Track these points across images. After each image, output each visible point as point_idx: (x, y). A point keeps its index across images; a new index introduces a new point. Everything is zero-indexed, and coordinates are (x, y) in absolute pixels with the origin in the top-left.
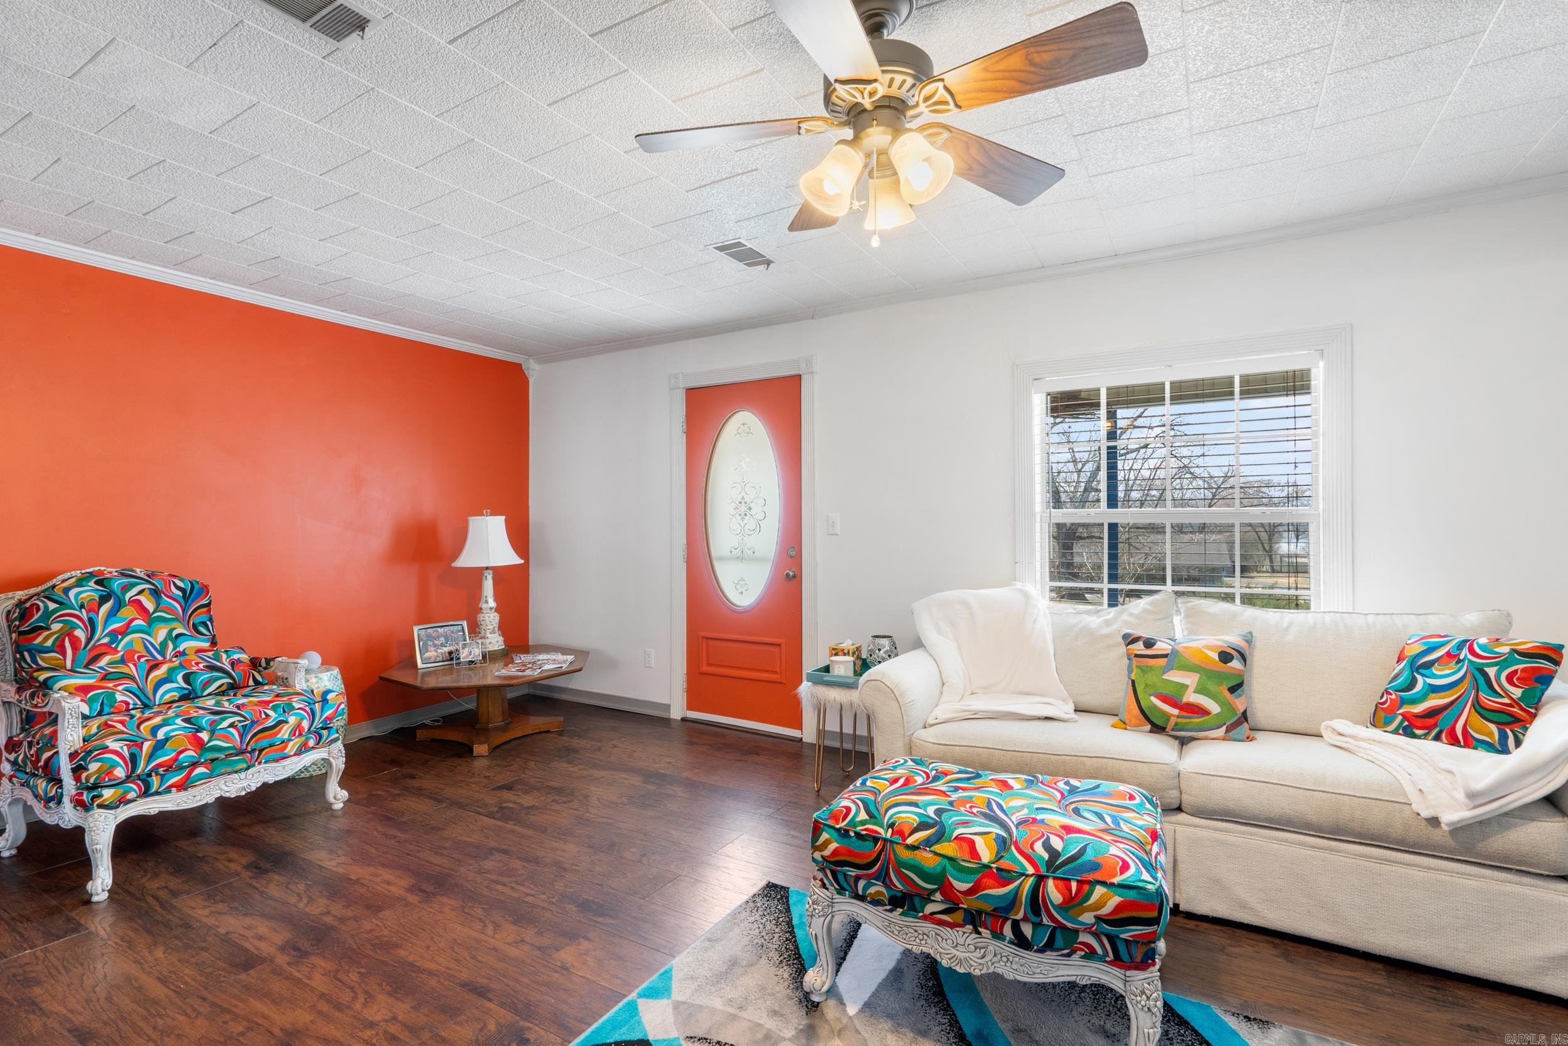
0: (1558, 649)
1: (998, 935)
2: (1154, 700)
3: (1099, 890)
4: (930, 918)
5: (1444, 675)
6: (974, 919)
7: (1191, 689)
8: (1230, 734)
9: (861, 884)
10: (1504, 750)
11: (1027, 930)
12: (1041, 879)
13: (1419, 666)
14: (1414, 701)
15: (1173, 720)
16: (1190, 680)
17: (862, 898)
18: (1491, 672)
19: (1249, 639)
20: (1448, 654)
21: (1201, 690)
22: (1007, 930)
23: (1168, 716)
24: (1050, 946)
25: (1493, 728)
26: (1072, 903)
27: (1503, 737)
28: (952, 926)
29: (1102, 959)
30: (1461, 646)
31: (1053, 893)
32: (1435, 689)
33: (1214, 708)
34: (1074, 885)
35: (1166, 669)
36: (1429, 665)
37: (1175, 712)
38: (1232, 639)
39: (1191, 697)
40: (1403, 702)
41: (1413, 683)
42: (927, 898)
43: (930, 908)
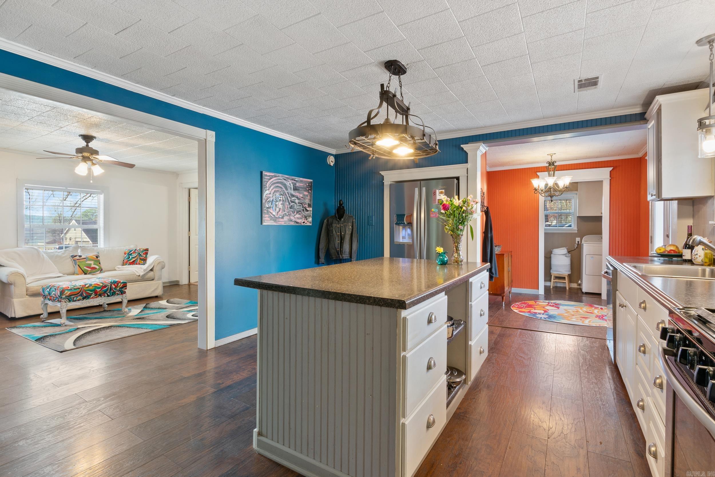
0: (148, 249)
1: (105, 296)
2: (85, 268)
3: (120, 284)
4: (92, 298)
5: (134, 255)
6: (100, 295)
7: (92, 264)
8: (101, 272)
9: (75, 298)
10: (144, 264)
11: (109, 294)
12: (111, 285)
13: (129, 254)
14: (130, 260)
15: (89, 271)
16: (92, 262)
17: (76, 301)
18: (141, 253)
19: (98, 253)
20: (134, 252)
21: (94, 264)
22: (106, 295)
23: (88, 271)
24: (112, 295)
25: (143, 261)
26: (116, 287)
27: (144, 262)
28: (96, 298)
29: (119, 295)
30: (135, 250)
31: (114, 287)
32: (133, 258)
33: (97, 267)
34: (116, 284)
35: (86, 261)
36: (131, 254)
37: (90, 269)
38: (96, 253)
39: (93, 266)
40: (128, 261)
41: (129, 257)
42: (91, 295)
43: (92, 296)
